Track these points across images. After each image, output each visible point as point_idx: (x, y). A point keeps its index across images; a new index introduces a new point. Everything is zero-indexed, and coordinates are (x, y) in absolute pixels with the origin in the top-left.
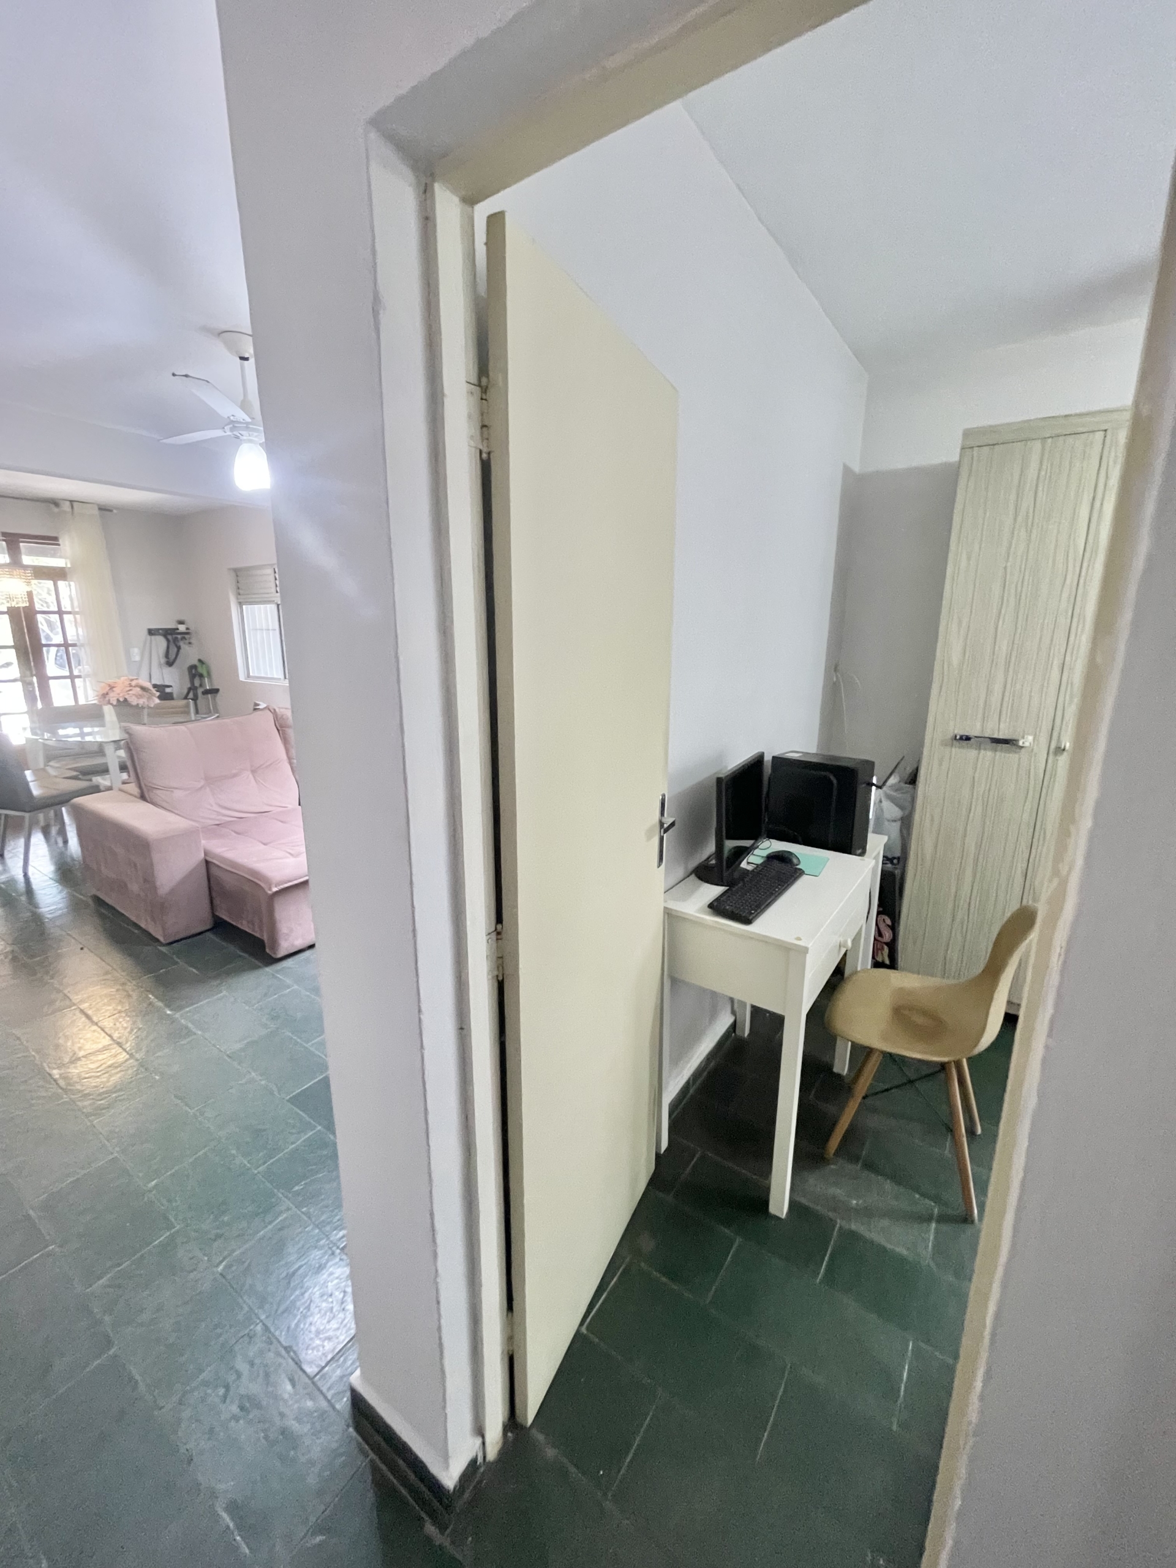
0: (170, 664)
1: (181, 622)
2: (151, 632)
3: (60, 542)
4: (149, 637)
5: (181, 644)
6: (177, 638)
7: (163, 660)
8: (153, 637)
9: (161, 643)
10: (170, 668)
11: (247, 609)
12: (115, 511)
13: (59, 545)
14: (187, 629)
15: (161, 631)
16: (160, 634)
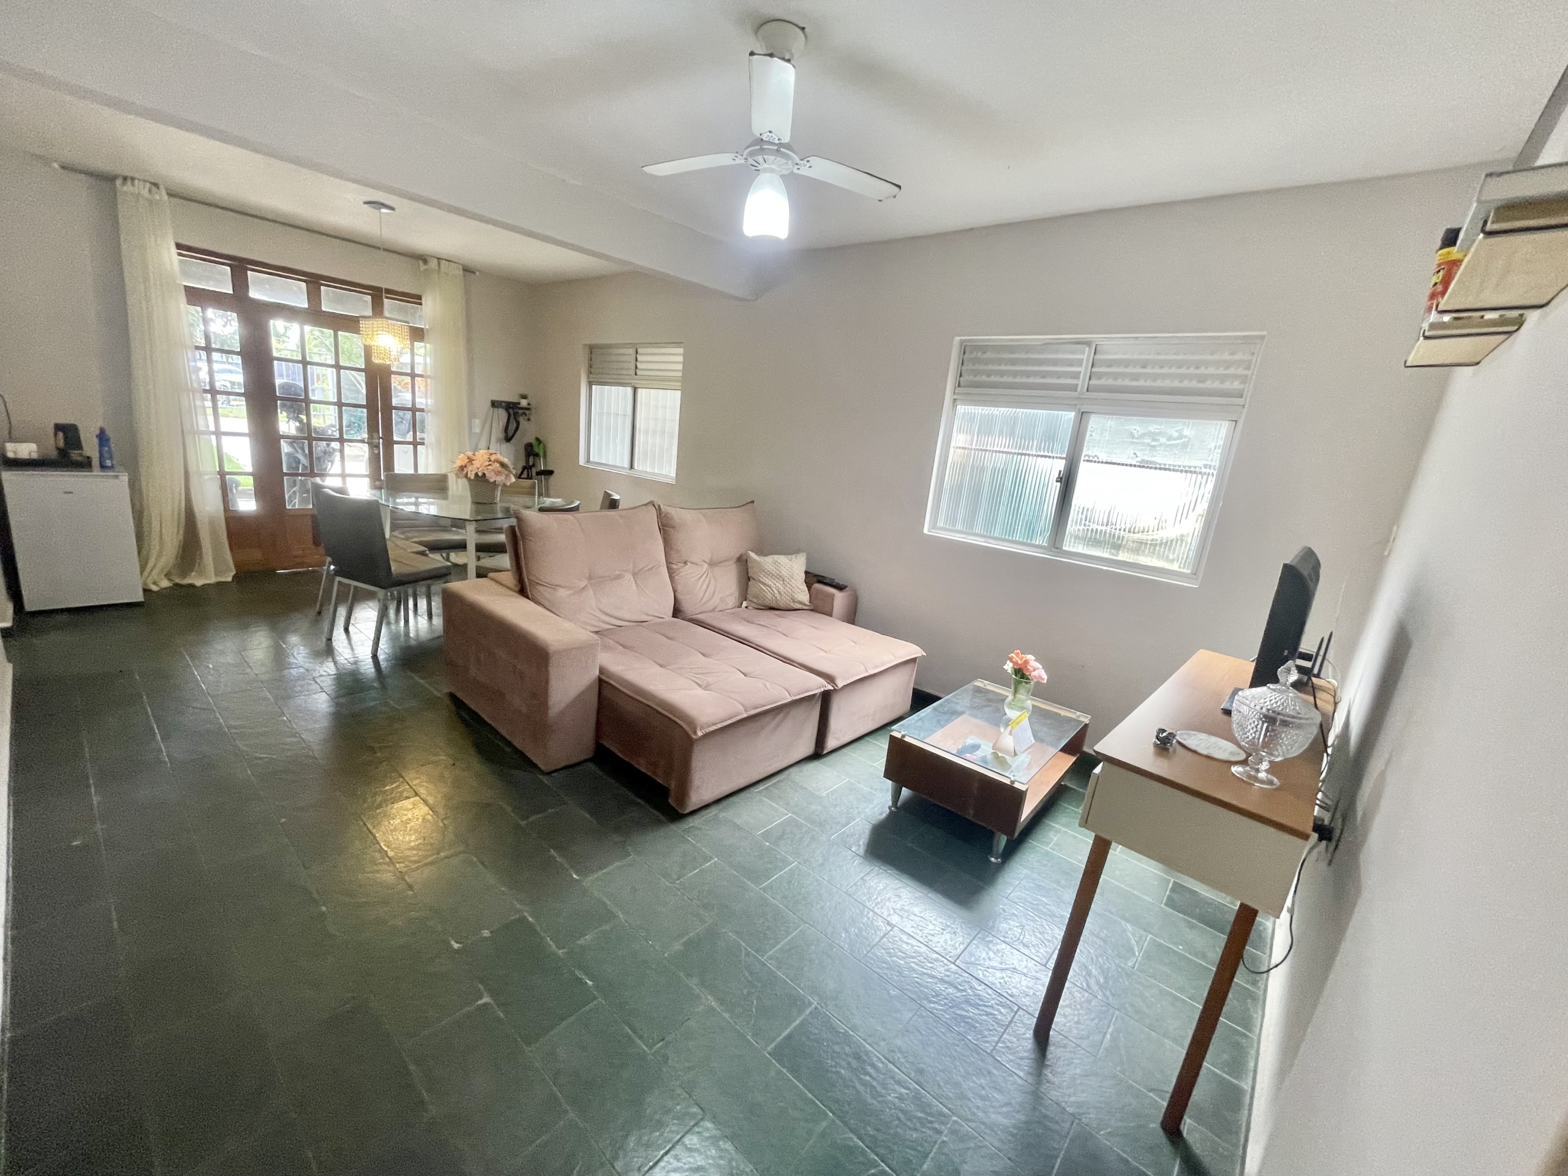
0: (508, 439)
1: (524, 397)
2: (494, 404)
3: (423, 299)
4: (492, 409)
5: (521, 419)
6: (518, 413)
7: (502, 435)
8: (496, 409)
9: (502, 414)
10: (508, 444)
11: (596, 389)
12: (477, 273)
13: (421, 304)
14: (529, 404)
15: (503, 404)
16: (502, 407)
